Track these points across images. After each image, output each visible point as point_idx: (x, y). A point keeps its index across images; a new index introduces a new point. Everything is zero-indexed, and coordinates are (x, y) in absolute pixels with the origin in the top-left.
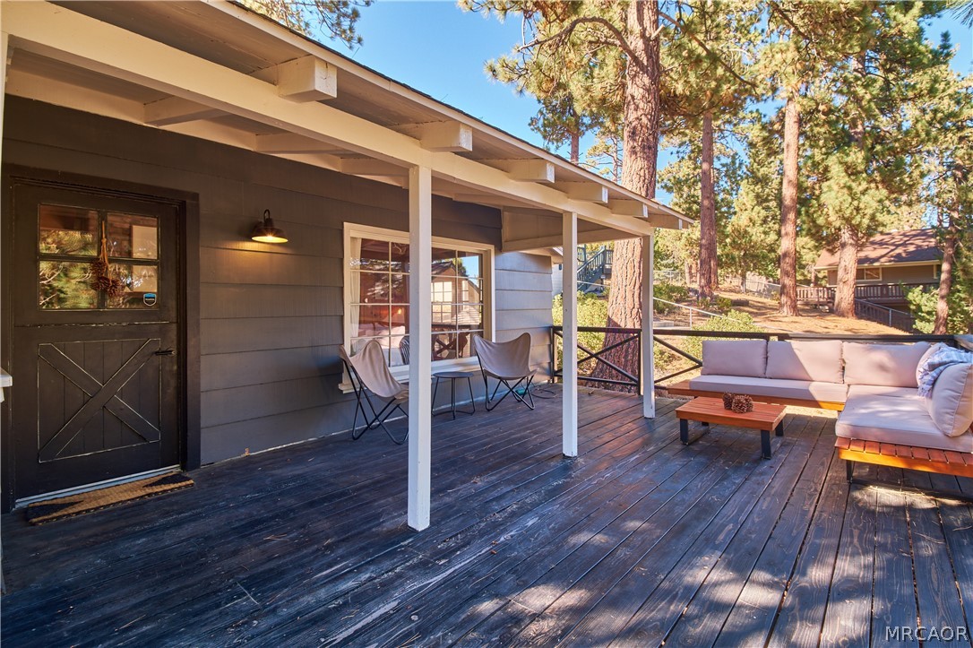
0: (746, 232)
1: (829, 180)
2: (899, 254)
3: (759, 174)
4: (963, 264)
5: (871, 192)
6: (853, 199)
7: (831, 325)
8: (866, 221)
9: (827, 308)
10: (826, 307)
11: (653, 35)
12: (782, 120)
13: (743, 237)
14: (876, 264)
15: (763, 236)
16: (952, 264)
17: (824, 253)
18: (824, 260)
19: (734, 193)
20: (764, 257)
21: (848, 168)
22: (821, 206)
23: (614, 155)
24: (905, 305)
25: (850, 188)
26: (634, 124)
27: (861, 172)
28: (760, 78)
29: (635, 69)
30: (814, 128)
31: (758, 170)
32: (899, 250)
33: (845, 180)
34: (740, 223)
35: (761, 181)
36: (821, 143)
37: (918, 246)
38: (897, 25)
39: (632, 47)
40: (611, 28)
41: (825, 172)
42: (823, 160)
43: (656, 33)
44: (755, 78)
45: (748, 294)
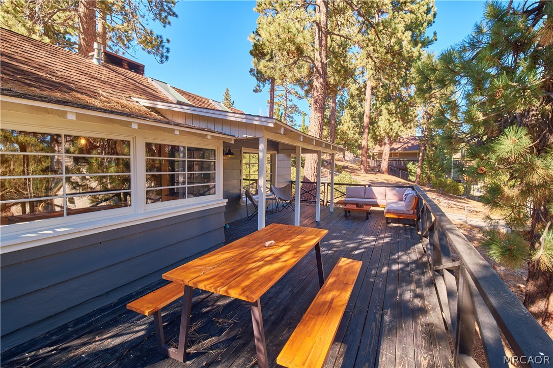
0: (346, 133)
1: (381, 115)
2: (405, 147)
3: (352, 105)
4: (427, 154)
5: (397, 122)
6: (390, 125)
7: (379, 178)
8: (394, 134)
10: (377, 170)
11: (325, 62)
12: (365, 87)
13: (345, 135)
14: (397, 151)
15: (353, 135)
16: (423, 154)
17: (377, 146)
18: (378, 148)
19: (341, 112)
20: (353, 145)
21: (389, 111)
22: (378, 126)
23: (285, 86)
24: (406, 169)
25: (389, 120)
26: (316, 98)
27: (394, 113)
28: (357, 67)
29: (317, 75)
30: (377, 93)
32: (406, 145)
33: (388, 116)
34: (344, 128)
35: (353, 108)
36: (380, 99)
37: (413, 144)
38: (411, 52)
39: (317, 65)
40: (311, 59)
41: (380, 112)
42: (380, 107)
43: (326, 62)
44: (356, 67)
45: (347, 162)
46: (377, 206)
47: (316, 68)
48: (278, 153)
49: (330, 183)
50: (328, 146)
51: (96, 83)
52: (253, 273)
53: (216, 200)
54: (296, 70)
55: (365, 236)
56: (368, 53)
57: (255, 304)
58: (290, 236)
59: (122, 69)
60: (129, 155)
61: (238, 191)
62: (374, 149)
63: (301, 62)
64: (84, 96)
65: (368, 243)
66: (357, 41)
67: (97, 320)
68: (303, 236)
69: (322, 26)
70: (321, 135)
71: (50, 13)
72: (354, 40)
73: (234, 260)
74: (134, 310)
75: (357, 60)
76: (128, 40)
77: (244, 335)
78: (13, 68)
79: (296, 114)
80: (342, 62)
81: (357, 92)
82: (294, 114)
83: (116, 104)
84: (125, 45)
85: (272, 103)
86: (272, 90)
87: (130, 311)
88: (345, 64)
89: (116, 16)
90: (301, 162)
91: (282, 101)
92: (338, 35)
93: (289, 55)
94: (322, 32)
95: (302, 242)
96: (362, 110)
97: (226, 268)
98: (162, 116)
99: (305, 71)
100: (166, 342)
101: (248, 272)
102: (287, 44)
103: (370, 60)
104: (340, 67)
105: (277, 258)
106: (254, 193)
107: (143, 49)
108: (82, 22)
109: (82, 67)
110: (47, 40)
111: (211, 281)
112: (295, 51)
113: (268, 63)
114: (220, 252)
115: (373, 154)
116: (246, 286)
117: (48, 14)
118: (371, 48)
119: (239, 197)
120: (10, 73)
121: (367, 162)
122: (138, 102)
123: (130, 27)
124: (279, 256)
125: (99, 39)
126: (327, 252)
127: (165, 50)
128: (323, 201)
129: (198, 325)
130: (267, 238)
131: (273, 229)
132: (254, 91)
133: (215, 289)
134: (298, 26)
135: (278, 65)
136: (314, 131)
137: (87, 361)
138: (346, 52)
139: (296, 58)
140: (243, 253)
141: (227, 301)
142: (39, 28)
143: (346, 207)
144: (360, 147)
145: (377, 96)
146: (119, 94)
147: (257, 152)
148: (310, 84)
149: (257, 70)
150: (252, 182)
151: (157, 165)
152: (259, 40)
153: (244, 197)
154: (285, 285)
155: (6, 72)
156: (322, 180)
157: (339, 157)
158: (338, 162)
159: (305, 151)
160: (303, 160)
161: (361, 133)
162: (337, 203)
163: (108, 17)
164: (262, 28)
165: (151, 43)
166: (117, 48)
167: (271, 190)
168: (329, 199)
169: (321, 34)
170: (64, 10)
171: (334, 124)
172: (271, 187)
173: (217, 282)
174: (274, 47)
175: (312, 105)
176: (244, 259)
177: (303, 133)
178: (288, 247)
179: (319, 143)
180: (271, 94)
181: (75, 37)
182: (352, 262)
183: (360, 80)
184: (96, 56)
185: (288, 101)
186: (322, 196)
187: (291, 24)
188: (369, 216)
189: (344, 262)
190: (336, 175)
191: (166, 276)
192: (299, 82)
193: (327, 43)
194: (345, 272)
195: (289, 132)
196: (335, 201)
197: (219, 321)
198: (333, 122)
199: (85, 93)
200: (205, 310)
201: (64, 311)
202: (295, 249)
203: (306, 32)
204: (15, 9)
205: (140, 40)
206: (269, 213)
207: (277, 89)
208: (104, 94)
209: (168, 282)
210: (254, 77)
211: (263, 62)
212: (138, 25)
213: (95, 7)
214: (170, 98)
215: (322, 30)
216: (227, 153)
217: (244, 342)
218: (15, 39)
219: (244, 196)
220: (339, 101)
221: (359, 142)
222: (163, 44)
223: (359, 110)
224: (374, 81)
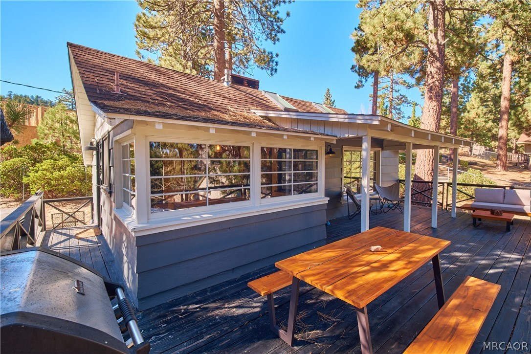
0: (474, 121)
1: (529, 96)
3: (483, 86)
7: (526, 176)
9: (523, 165)
11: (442, 43)
12: (501, 63)
13: (472, 124)
15: (484, 124)
17: (523, 135)
18: (523, 138)
19: (466, 97)
20: (484, 135)
22: (523, 110)
23: (391, 77)
26: (431, 85)
28: (489, 40)
29: (432, 59)
30: (521, 68)
31: (482, 84)
34: (470, 116)
35: (483, 90)
36: (525, 75)
39: (431, 48)
40: (423, 43)
41: (527, 92)
42: (526, 85)
43: (444, 42)
44: (486, 41)
45: (475, 157)
46: (525, 214)
47: (431, 52)
48: (383, 149)
49: (451, 184)
50: (447, 140)
51: (226, 101)
52: (358, 277)
53: (318, 198)
54: (405, 58)
55: (505, 252)
56: (505, 22)
57: (362, 310)
58: (399, 243)
59: (244, 87)
60: (249, 158)
61: (340, 189)
62: (518, 139)
63: (410, 49)
64: (219, 113)
65: (509, 262)
66: (487, 10)
67: (226, 291)
68: (416, 245)
69: (438, 3)
70: (438, 127)
71: (196, 51)
72: (484, 10)
73: (338, 260)
74: (253, 288)
75: (488, 32)
76: (247, 62)
77: (347, 336)
78: (177, 98)
79: (404, 104)
80: (466, 39)
81: (489, 71)
82: (402, 106)
83: (239, 117)
84: (245, 66)
85: (375, 96)
86: (376, 83)
87: (249, 289)
88: (471, 40)
89: (238, 43)
90: (411, 158)
91: (387, 93)
92: (460, 9)
93: (396, 44)
94: (438, 10)
95: (415, 251)
96: (497, 92)
97: (331, 267)
98: (273, 123)
99: (416, 57)
100: (277, 323)
101: (353, 275)
102: (394, 33)
103: (508, 30)
104: (463, 44)
105: (385, 266)
106: (355, 191)
107: (258, 67)
108: (216, 54)
109: (217, 90)
110: (194, 72)
111: (317, 277)
112: (404, 38)
113: (372, 57)
114: (323, 250)
115: (517, 146)
116: (352, 290)
117: (195, 53)
118: (508, 15)
119: (340, 195)
120: (175, 102)
121: (506, 156)
122: (255, 113)
123: (249, 50)
124: (387, 264)
125: (227, 65)
126: (448, 266)
127: (274, 64)
128: (442, 204)
129: (303, 314)
130: (372, 241)
131: (378, 232)
132: (356, 87)
133: (321, 286)
134: (407, 10)
135: (383, 57)
136: (428, 123)
137: (219, 322)
138: (471, 26)
139: (404, 46)
140: (346, 254)
141: (330, 298)
142: (190, 64)
143: (474, 213)
144: (495, 137)
145: (521, 72)
146: (242, 108)
147: (359, 150)
148: (423, 71)
149: (359, 65)
150: (353, 180)
151: (268, 164)
152: (361, 35)
153: (345, 196)
154: (393, 295)
155: (173, 101)
156: (441, 179)
157: (464, 150)
158: (462, 157)
159: (416, 146)
160: (415, 156)
161: (497, 121)
162: (462, 208)
163: (233, 46)
164: (365, 23)
165: (264, 60)
166: (239, 69)
167: (374, 189)
168: (450, 202)
169: (436, 12)
170: (204, 47)
171: (456, 113)
172: (374, 185)
173: (322, 280)
174: (378, 39)
175: (426, 94)
176: (348, 261)
177: (414, 127)
178: (398, 255)
179: (436, 137)
180: (374, 88)
181: (212, 67)
182: (486, 284)
183: (494, 56)
184: (226, 80)
185: (394, 92)
186: (439, 198)
187: (398, 10)
188: (511, 227)
189: (472, 282)
190: (460, 173)
191: (278, 264)
192: (409, 70)
193: (444, 21)
194: (475, 295)
195: (397, 128)
196: (458, 205)
197: (323, 316)
198: (454, 110)
199: (220, 111)
200: (309, 302)
201: (205, 278)
202: (406, 259)
203: (416, 15)
204: (175, 53)
205: (256, 60)
206: (372, 213)
207: (381, 81)
208: (232, 109)
209: (278, 270)
210: (356, 73)
211: (366, 57)
212: (255, 48)
213: (224, 40)
214: (279, 106)
215: (437, 9)
216: (329, 152)
217: (348, 344)
218: (177, 76)
219: (345, 194)
220: (462, 84)
221: (494, 132)
222: (273, 59)
223: (493, 91)
224: (516, 54)
